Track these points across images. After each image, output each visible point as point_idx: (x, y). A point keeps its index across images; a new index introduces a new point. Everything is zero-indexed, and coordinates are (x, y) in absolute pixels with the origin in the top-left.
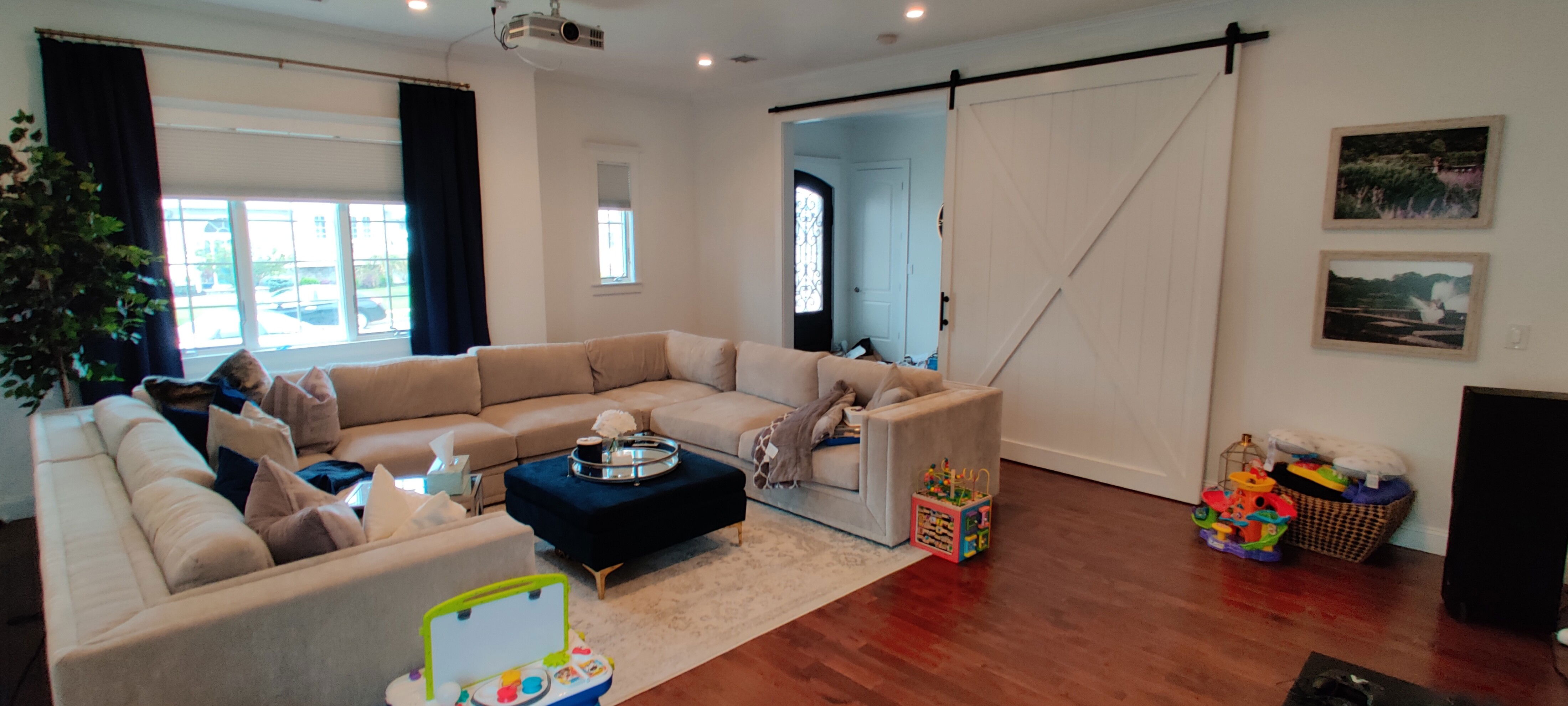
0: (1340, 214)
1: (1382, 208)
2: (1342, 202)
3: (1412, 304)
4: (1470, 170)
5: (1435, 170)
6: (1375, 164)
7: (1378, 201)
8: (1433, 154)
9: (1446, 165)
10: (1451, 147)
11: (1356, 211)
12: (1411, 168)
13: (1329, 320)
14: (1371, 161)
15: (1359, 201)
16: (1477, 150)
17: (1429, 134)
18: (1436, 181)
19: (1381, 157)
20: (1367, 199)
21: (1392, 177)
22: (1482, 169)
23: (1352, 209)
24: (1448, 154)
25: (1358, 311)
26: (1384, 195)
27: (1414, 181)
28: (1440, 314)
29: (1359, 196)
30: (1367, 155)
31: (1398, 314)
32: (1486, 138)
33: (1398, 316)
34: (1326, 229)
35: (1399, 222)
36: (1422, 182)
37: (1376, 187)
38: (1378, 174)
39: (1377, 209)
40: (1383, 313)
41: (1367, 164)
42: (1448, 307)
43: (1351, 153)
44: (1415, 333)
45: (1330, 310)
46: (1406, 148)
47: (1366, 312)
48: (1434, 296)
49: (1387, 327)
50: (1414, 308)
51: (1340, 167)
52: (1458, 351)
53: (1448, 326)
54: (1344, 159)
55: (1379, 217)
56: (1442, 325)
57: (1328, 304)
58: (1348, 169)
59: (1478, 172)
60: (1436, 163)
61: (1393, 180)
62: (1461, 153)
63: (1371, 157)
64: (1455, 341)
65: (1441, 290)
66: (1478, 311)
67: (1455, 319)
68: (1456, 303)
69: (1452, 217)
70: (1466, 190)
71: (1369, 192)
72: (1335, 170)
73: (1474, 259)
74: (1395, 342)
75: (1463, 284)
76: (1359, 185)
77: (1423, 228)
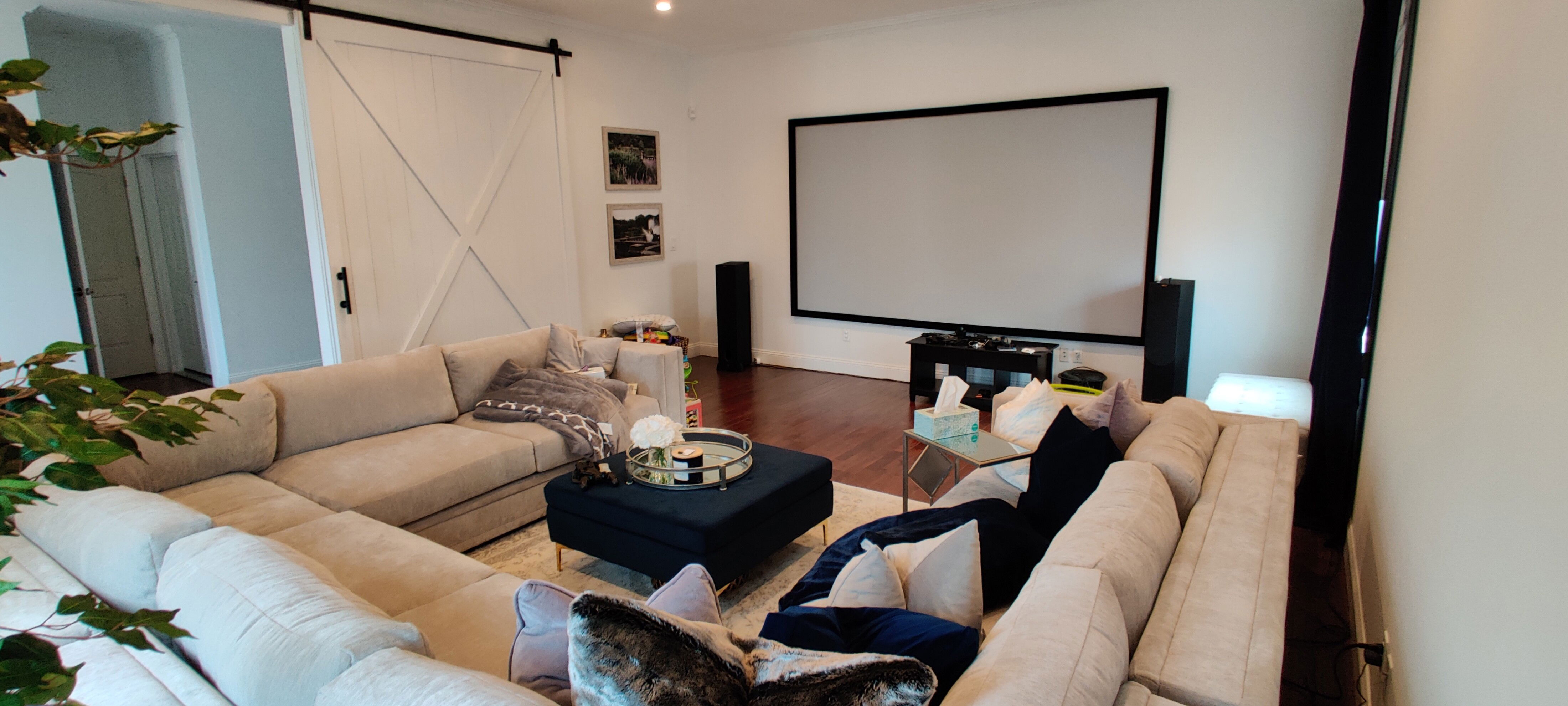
0: (613, 181)
1: (627, 178)
2: (612, 173)
3: (643, 233)
4: (652, 159)
5: (642, 158)
6: (622, 151)
7: (625, 174)
8: (641, 149)
9: (645, 155)
10: (646, 145)
11: (618, 179)
12: (634, 155)
13: (616, 246)
14: (621, 149)
15: (618, 173)
16: (653, 148)
17: (638, 137)
18: (643, 163)
19: (623, 147)
20: (621, 172)
21: (628, 160)
22: (656, 159)
23: (616, 177)
24: (645, 149)
25: (625, 240)
26: (627, 170)
27: (636, 163)
28: (652, 237)
29: (618, 170)
30: (618, 145)
32: (655, 142)
33: (639, 240)
34: (607, 190)
35: (633, 186)
36: (638, 164)
37: (623, 165)
38: (624, 158)
39: (625, 178)
40: (634, 239)
41: (619, 151)
42: (654, 233)
43: (612, 143)
44: (646, 248)
45: (616, 241)
46: (631, 143)
47: (628, 240)
48: (649, 228)
49: (636, 247)
51: (609, 151)
52: (660, 255)
53: (655, 243)
54: (611, 147)
55: (626, 183)
56: (653, 243)
57: (615, 238)
58: (612, 153)
59: (654, 160)
60: (642, 154)
61: (629, 162)
62: (649, 149)
63: (620, 146)
64: (658, 250)
65: (651, 223)
66: (663, 234)
67: (657, 238)
68: (656, 231)
69: (649, 184)
70: (652, 170)
71: (621, 168)
72: (607, 153)
73: (659, 206)
74: (640, 255)
75: (657, 219)
76: (618, 164)
77: (641, 190)
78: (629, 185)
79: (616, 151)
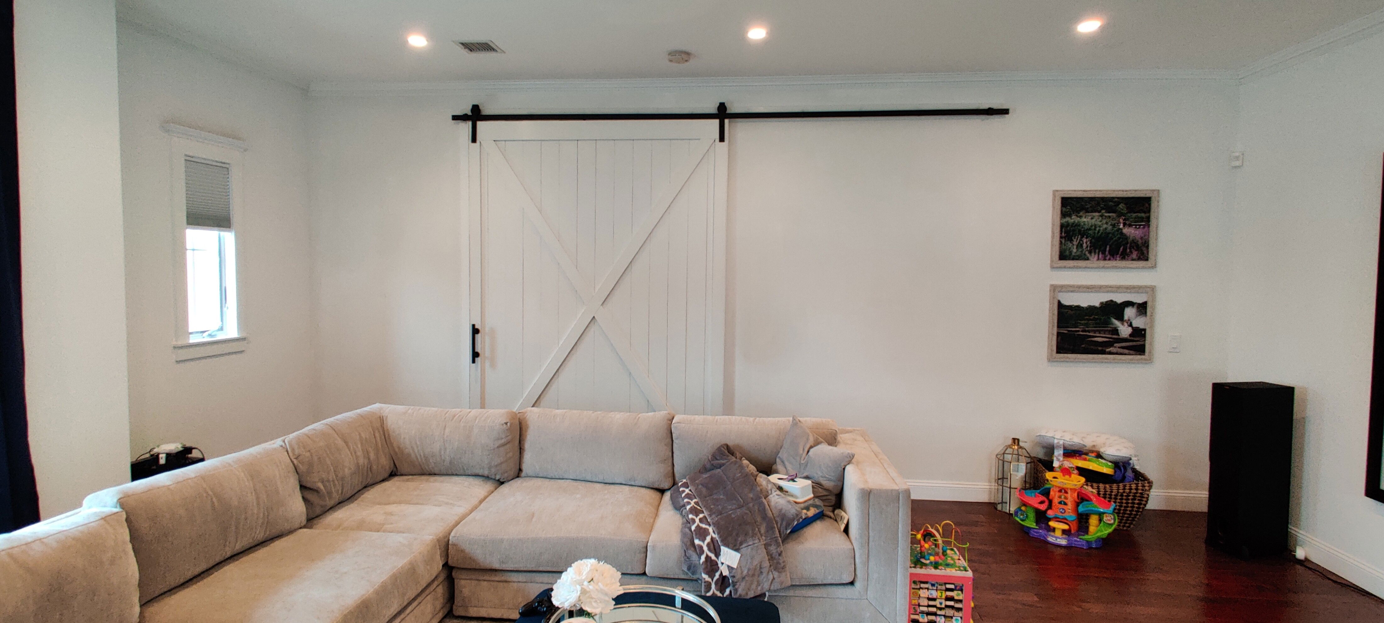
0: (1063, 256)
1: (1090, 252)
2: (1064, 247)
3: (1112, 324)
4: (1142, 227)
5: (1121, 226)
6: (1084, 219)
7: (1087, 247)
8: (1120, 215)
9: (1128, 222)
10: (1131, 210)
11: (1073, 254)
12: (1107, 223)
13: (1059, 338)
14: (1081, 217)
15: (1075, 247)
16: (1145, 212)
17: (1116, 199)
18: (1122, 233)
19: (1087, 214)
20: (1080, 246)
21: (1095, 229)
22: (1149, 226)
23: (1071, 252)
24: (1129, 215)
25: (1078, 331)
26: (1090, 243)
27: (1109, 233)
28: (1130, 330)
29: (1075, 243)
30: (1078, 212)
31: (1105, 332)
32: (1150, 205)
33: (1105, 334)
34: (1053, 268)
35: (1102, 263)
36: (1113, 234)
37: (1085, 236)
38: (1086, 227)
39: (1087, 252)
40: (1095, 332)
41: (1079, 219)
42: (1134, 325)
43: (1068, 210)
44: (1116, 345)
45: (1060, 331)
46: (1103, 209)
47: (1082, 331)
48: (1126, 318)
49: (1098, 342)
50: (1113, 326)
51: (1061, 220)
52: (1143, 357)
53: (1135, 339)
54: (1064, 215)
55: (1088, 259)
56: (1132, 338)
57: (1059, 327)
58: (1067, 222)
59: (1146, 229)
60: (1121, 221)
61: (1096, 232)
62: (1137, 214)
63: (1081, 214)
64: (1140, 350)
65: (1129, 313)
66: (1152, 327)
67: (1139, 333)
68: (1139, 322)
69: (1133, 260)
70: (1140, 241)
71: (1081, 240)
72: (1058, 222)
73: (1152, 289)
74: (1103, 352)
75: (1142, 308)
76: (1074, 235)
77: (1116, 267)
78: (1094, 261)
79: (1074, 219)
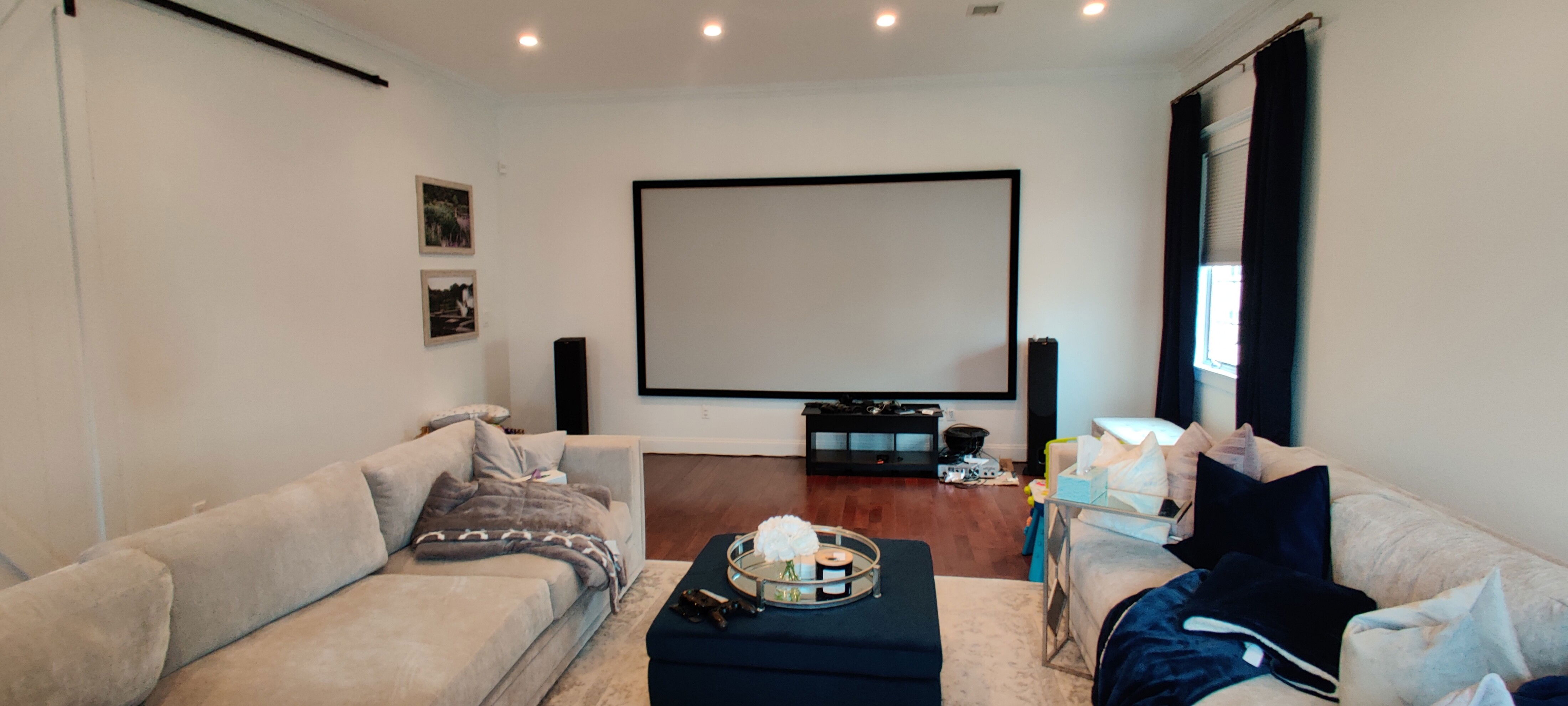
0: (429, 243)
1: (442, 239)
2: (427, 232)
3: (457, 305)
4: (466, 217)
5: (456, 216)
6: (438, 207)
7: (440, 234)
8: (455, 206)
9: (459, 212)
10: (460, 201)
11: (433, 240)
12: (449, 212)
13: (431, 322)
14: (437, 204)
15: (434, 233)
16: (466, 205)
17: (452, 191)
18: (456, 223)
20: (436, 232)
21: (443, 217)
22: (469, 217)
23: (432, 238)
24: (459, 205)
25: (440, 315)
26: (441, 230)
27: (450, 221)
28: (466, 310)
29: (433, 229)
30: (433, 199)
31: (454, 313)
32: (468, 198)
33: (454, 315)
34: (422, 253)
35: (448, 249)
36: (452, 222)
37: (439, 224)
38: (438, 215)
39: (440, 239)
40: (449, 313)
41: (436, 206)
42: (468, 305)
43: (427, 197)
44: (462, 324)
45: (431, 316)
46: (445, 198)
47: (444, 314)
48: (464, 299)
49: (451, 323)
50: (458, 308)
51: (424, 205)
52: (474, 333)
53: (469, 318)
54: (426, 201)
55: (440, 245)
57: (431, 311)
58: (428, 209)
59: (468, 219)
60: (456, 211)
61: (444, 220)
62: (463, 206)
63: (435, 201)
64: (472, 327)
65: (465, 293)
66: (477, 306)
67: (471, 312)
68: (470, 303)
69: (463, 247)
70: (466, 231)
71: (436, 227)
72: (422, 207)
73: (472, 273)
74: (454, 332)
75: (471, 288)
76: (432, 221)
77: (455, 254)
78: (444, 248)
